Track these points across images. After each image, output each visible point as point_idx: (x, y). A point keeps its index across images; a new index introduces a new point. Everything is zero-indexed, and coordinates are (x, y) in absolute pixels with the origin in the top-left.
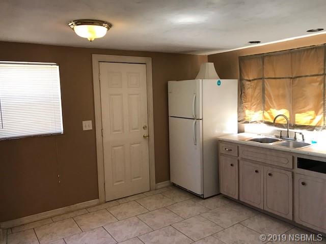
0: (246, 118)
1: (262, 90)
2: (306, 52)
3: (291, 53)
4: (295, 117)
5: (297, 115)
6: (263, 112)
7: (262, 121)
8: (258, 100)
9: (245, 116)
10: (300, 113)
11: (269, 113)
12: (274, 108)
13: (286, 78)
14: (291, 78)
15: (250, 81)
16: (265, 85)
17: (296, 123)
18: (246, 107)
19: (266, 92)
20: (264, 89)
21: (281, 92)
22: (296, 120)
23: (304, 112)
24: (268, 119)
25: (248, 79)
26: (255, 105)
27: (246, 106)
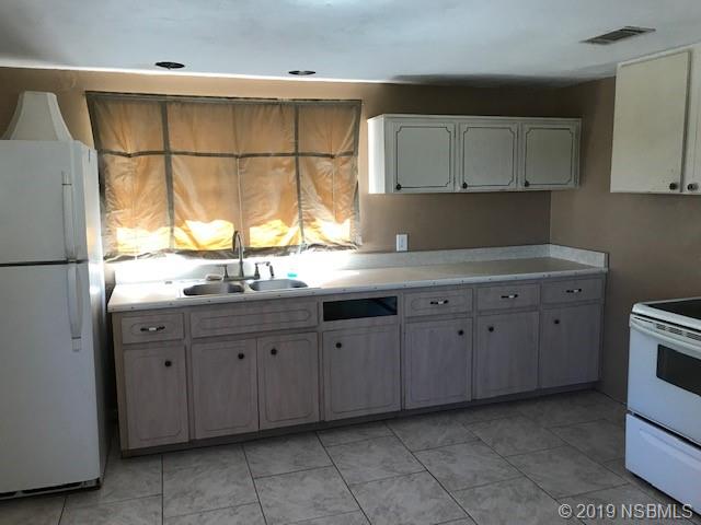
0: (120, 249)
1: (164, 178)
2: (262, 110)
3: (234, 106)
4: (248, 234)
5: (253, 230)
6: (172, 231)
7: (169, 251)
8: (154, 204)
9: (116, 244)
10: (258, 224)
11: (185, 231)
12: (196, 218)
13: (222, 155)
14: (237, 157)
15: (129, 156)
16: (174, 167)
17: (252, 246)
18: (118, 222)
19: (175, 184)
20: (169, 178)
21: (211, 184)
22: (251, 241)
23: (264, 222)
24: (185, 244)
25: (123, 151)
26: (146, 215)
27: (119, 218)
